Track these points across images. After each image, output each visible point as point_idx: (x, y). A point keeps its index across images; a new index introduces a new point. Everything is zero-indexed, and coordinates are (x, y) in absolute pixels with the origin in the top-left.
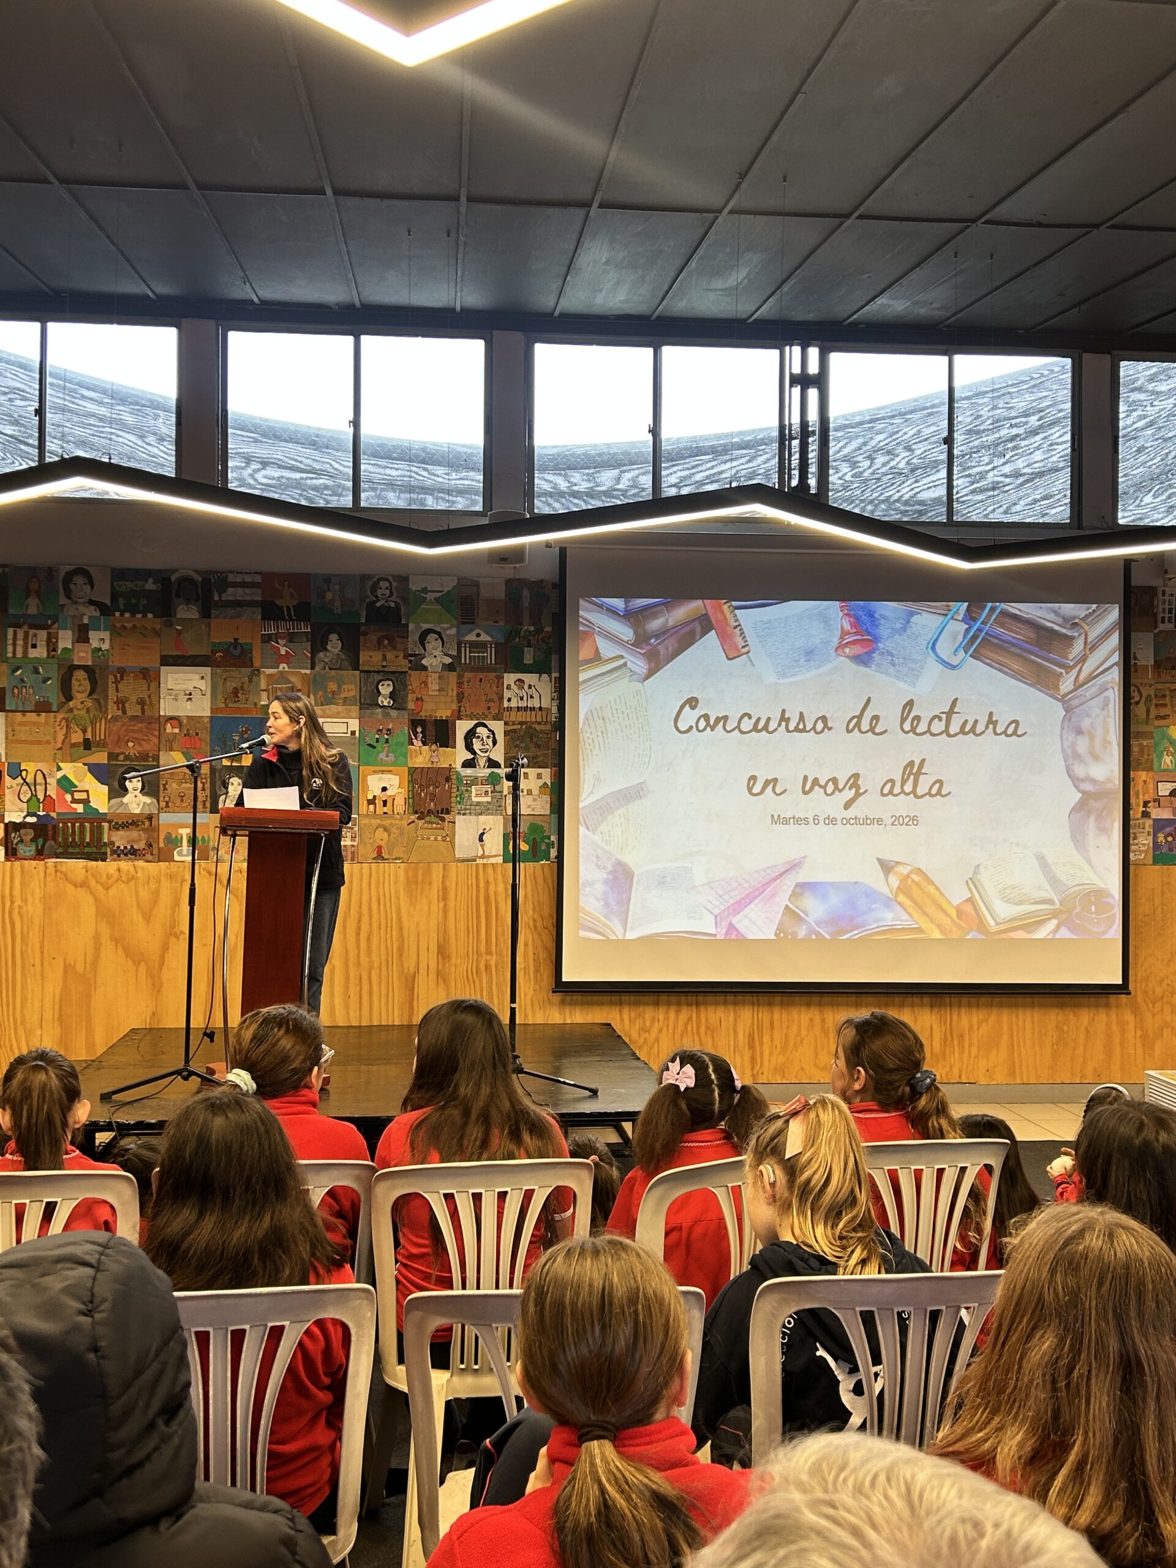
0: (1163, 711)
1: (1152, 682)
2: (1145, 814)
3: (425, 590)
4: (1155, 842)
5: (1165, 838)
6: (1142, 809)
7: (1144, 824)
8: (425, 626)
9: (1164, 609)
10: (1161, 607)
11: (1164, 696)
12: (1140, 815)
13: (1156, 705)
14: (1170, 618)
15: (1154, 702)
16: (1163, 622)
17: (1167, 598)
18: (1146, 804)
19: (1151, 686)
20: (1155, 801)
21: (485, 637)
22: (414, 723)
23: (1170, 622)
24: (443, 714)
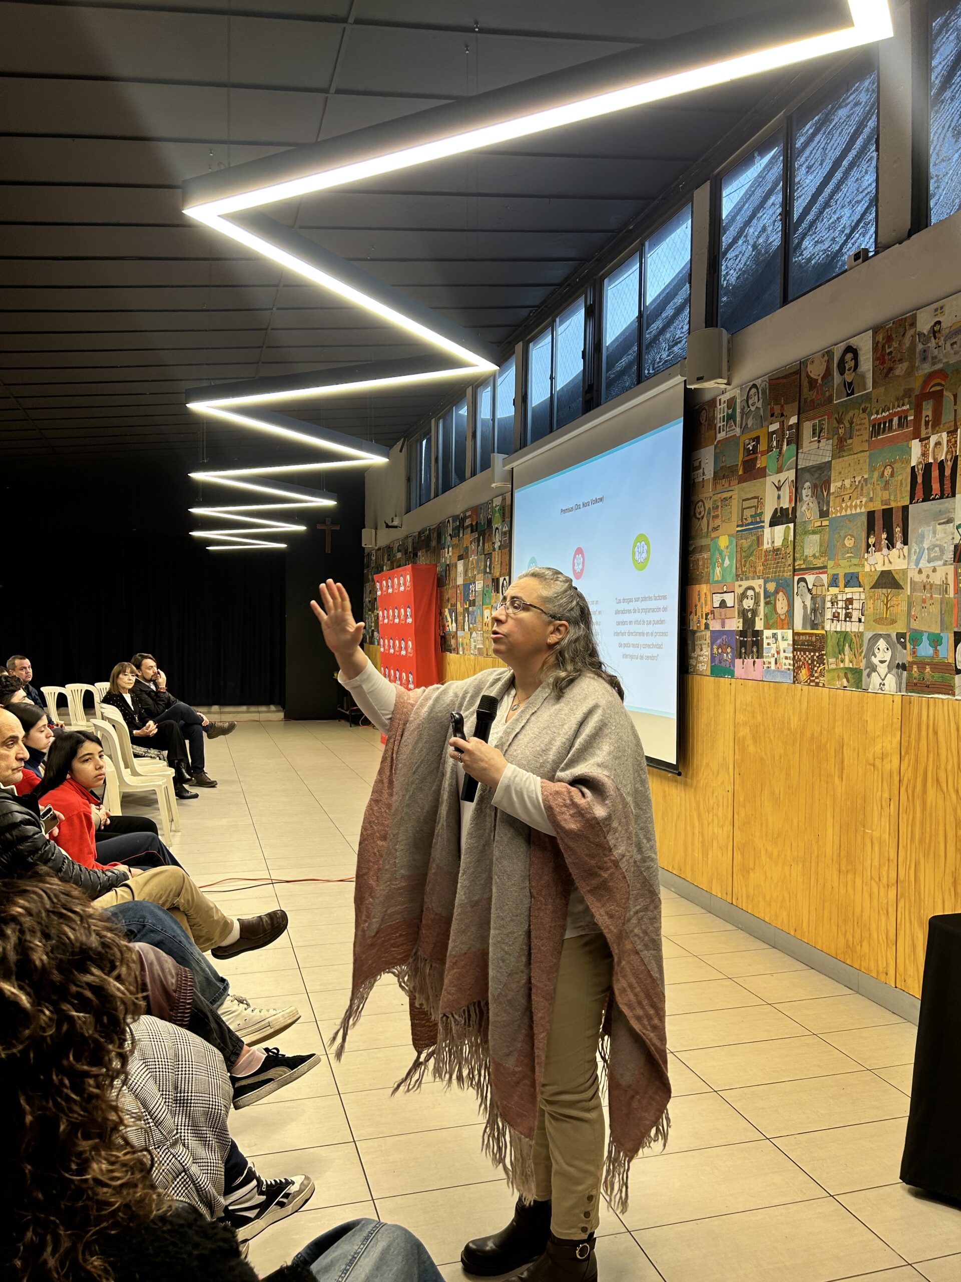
0: (718, 522)
1: (711, 494)
2: (707, 626)
3: (496, 506)
4: (712, 654)
5: (718, 649)
6: (704, 621)
7: (706, 635)
8: (496, 526)
9: (720, 418)
10: (719, 416)
11: (718, 507)
12: (703, 627)
13: (714, 517)
14: (723, 425)
15: (712, 514)
16: (720, 432)
17: (722, 406)
18: (707, 615)
19: (711, 498)
20: (712, 612)
21: (507, 529)
22: (493, 580)
23: (723, 430)
24: (497, 575)
